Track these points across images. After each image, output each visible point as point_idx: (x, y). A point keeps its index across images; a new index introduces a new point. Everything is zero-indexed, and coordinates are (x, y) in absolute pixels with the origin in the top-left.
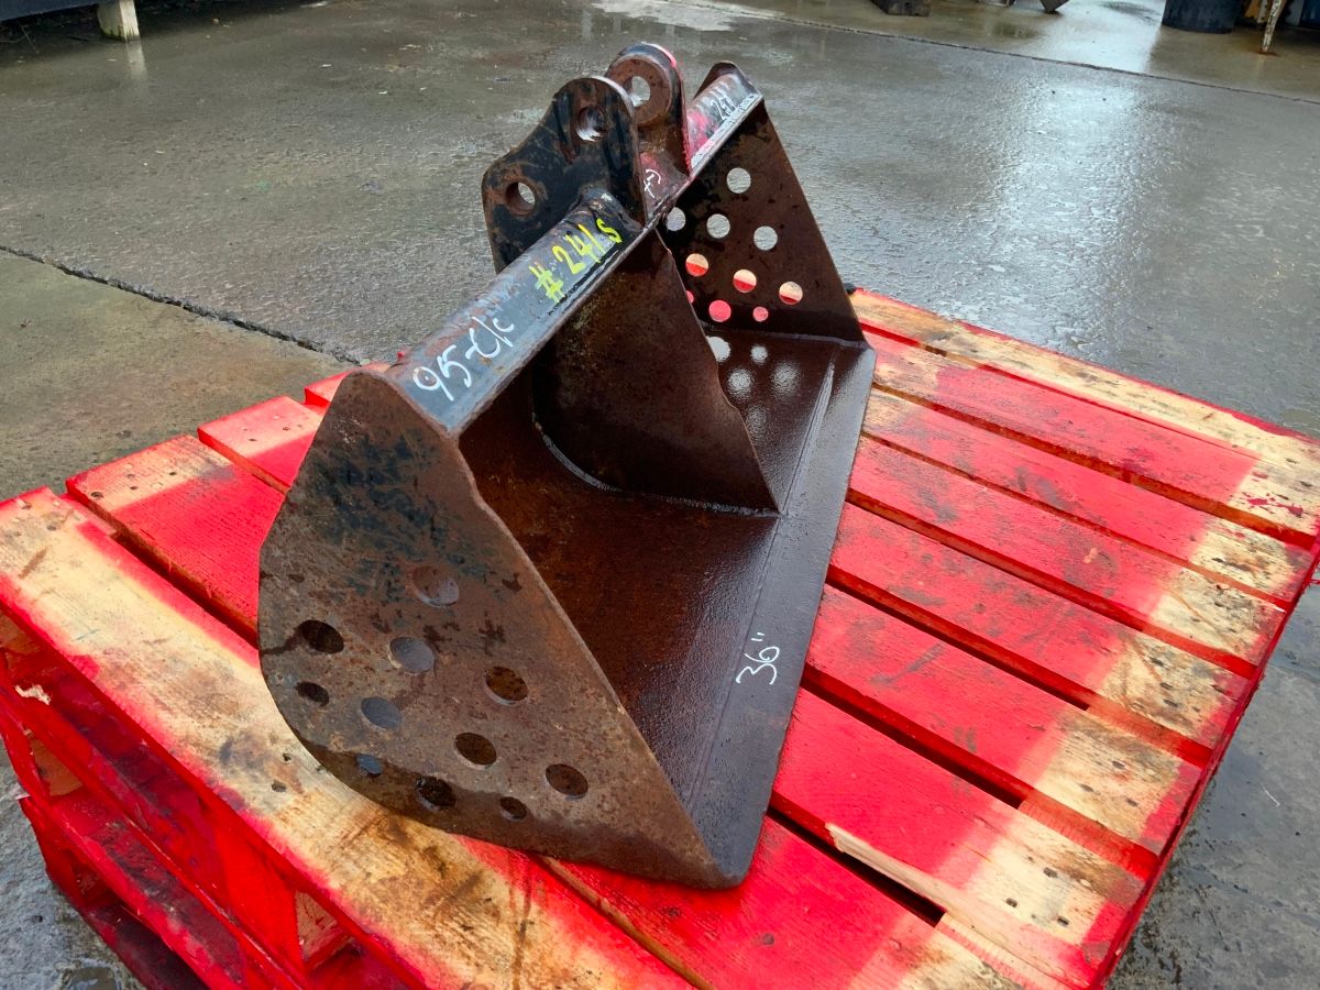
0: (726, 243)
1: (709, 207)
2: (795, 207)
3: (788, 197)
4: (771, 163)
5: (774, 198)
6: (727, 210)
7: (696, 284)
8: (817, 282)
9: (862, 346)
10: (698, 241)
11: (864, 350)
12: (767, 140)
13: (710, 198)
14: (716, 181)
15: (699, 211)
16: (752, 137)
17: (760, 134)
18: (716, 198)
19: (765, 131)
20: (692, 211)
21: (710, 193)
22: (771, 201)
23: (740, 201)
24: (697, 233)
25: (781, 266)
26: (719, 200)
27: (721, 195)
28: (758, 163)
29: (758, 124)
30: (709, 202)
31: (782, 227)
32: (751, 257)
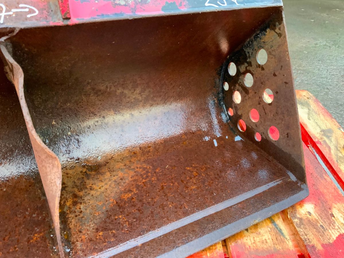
0: (250, 91)
1: (246, 68)
2: (286, 83)
3: (284, 75)
4: (279, 50)
5: (277, 74)
6: (254, 73)
7: (235, 107)
8: (288, 134)
9: (302, 186)
10: (239, 85)
11: (302, 189)
12: (280, 35)
13: (248, 63)
14: (252, 53)
15: (242, 69)
16: (273, 32)
17: (277, 30)
18: (250, 64)
19: (280, 29)
20: (240, 68)
21: (248, 60)
22: (275, 75)
23: (260, 69)
24: (240, 81)
25: (272, 116)
26: (251, 66)
27: (253, 63)
28: (272, 49)
29: (277, 23)
30: (247, 65)
31: (277, 93)
32: (259, 104)
